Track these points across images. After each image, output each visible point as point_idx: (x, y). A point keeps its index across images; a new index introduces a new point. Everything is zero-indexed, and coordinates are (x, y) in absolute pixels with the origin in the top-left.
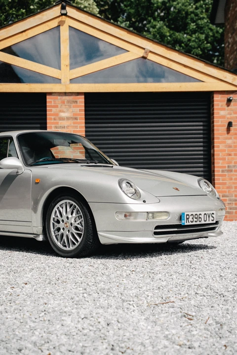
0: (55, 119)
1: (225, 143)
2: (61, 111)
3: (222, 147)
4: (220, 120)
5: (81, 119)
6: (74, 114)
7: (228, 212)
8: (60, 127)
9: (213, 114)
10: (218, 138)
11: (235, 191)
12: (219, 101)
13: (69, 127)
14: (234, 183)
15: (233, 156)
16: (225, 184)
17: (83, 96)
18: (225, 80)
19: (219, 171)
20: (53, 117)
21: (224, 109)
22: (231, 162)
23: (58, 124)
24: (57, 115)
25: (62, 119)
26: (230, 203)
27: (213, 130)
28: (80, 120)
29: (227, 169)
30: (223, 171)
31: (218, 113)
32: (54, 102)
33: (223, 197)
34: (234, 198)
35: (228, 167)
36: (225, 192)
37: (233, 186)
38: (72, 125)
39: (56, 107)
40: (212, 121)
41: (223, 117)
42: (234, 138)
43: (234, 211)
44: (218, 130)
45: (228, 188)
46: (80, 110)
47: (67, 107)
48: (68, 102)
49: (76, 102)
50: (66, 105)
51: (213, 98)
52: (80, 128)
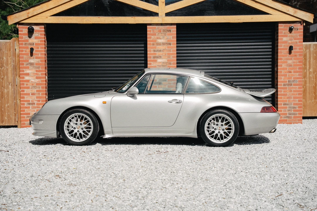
0: (153, 45)
1: (287, 63)
2: (158, 38)
3: (284, 66)
4: (283, 44)
5: (174, 44)
6: (168, 41)
7: (288, 116)
8: (158, 50)
9: (278, 40)
10: (281, 59)
11: (293, 101)
12: (282, 30)
13: (165, 51)
14: (293, 94)
15: (293, 73)
16: (286, 95)
17: (175, 26)
18: (288, 13)
19: (281, 85)
20: (152, 43)
21: (286, 36)
22: (291, 78)
23: (156, 48)
24: (155, 41)
25: (159, 44)
26: (290, 110)
27: (277, 53)
28: (172, 45)
29: (288, 83)
30: (284, 85)
31: (282, 39)
32: (153, 31)
33: (284, 105)
34: (293, 106)
35: (289, 81)
36: (286, 101)
37: (292, 96)
38: (167, 49)
39: (155, 35)
40: (276, 45)
41: (285, 42)
42: (294, 59)
43: (293, 116)
44: (281, 52)
45: (288, 98)
46: (173, 37)
47: (163, 35)
48: (164, 31)
49: (170, 31)
50: (162, 34)
51: (278, 27)
52: (172, 51)
